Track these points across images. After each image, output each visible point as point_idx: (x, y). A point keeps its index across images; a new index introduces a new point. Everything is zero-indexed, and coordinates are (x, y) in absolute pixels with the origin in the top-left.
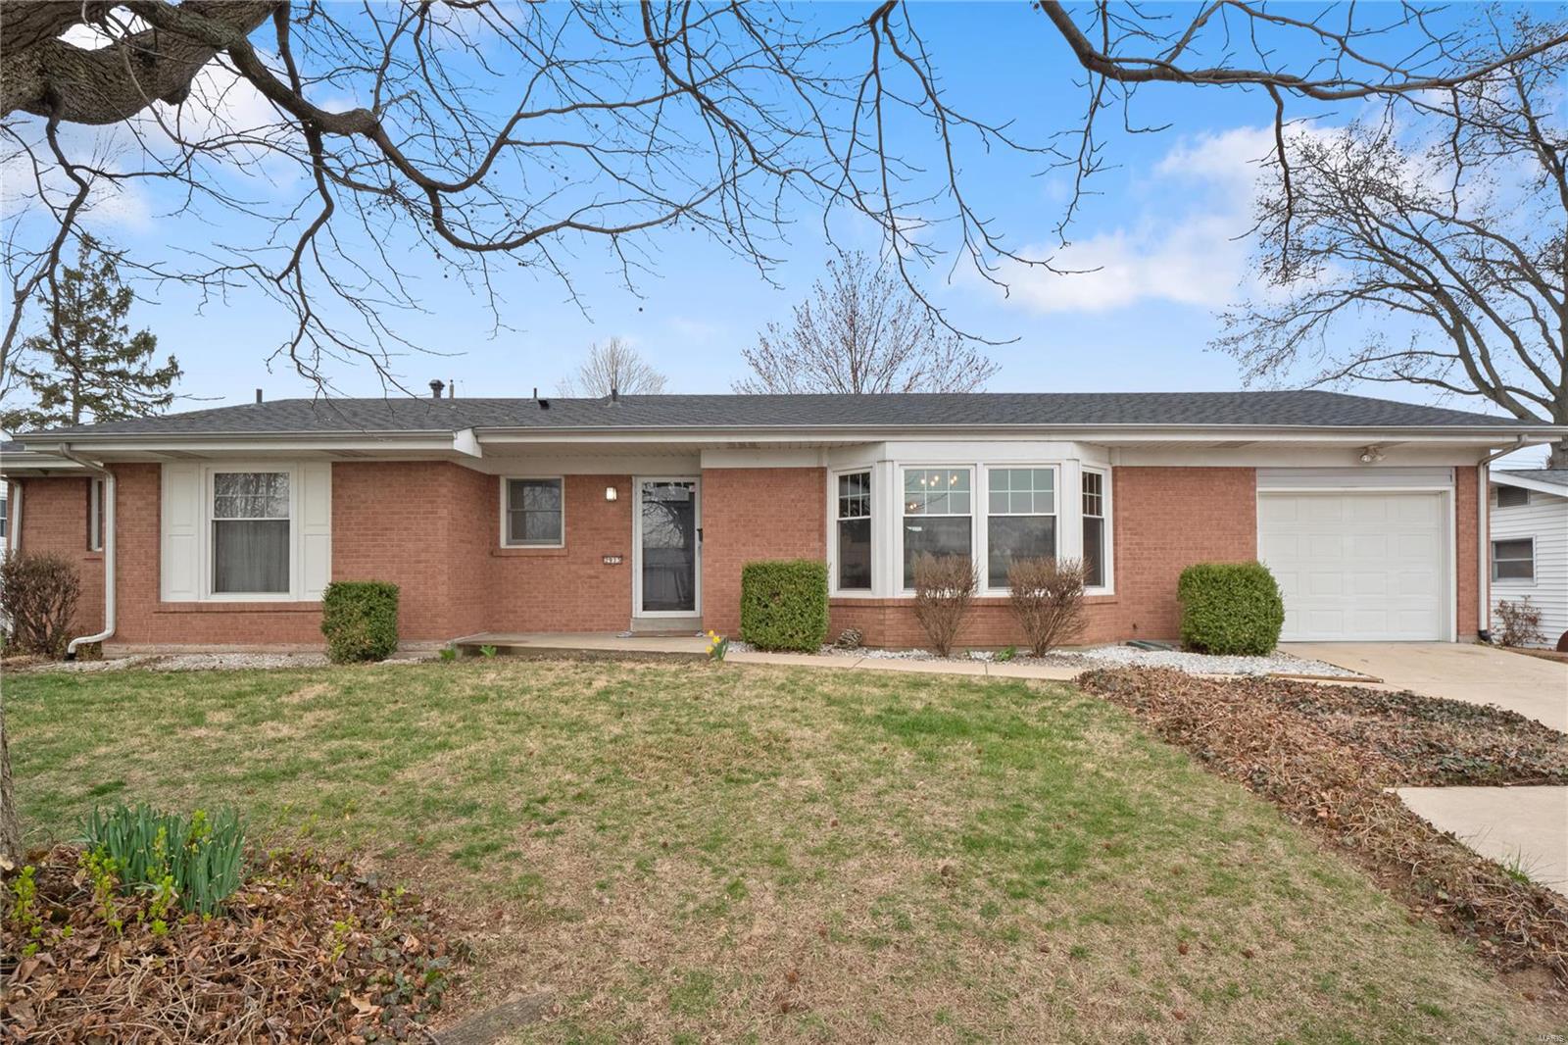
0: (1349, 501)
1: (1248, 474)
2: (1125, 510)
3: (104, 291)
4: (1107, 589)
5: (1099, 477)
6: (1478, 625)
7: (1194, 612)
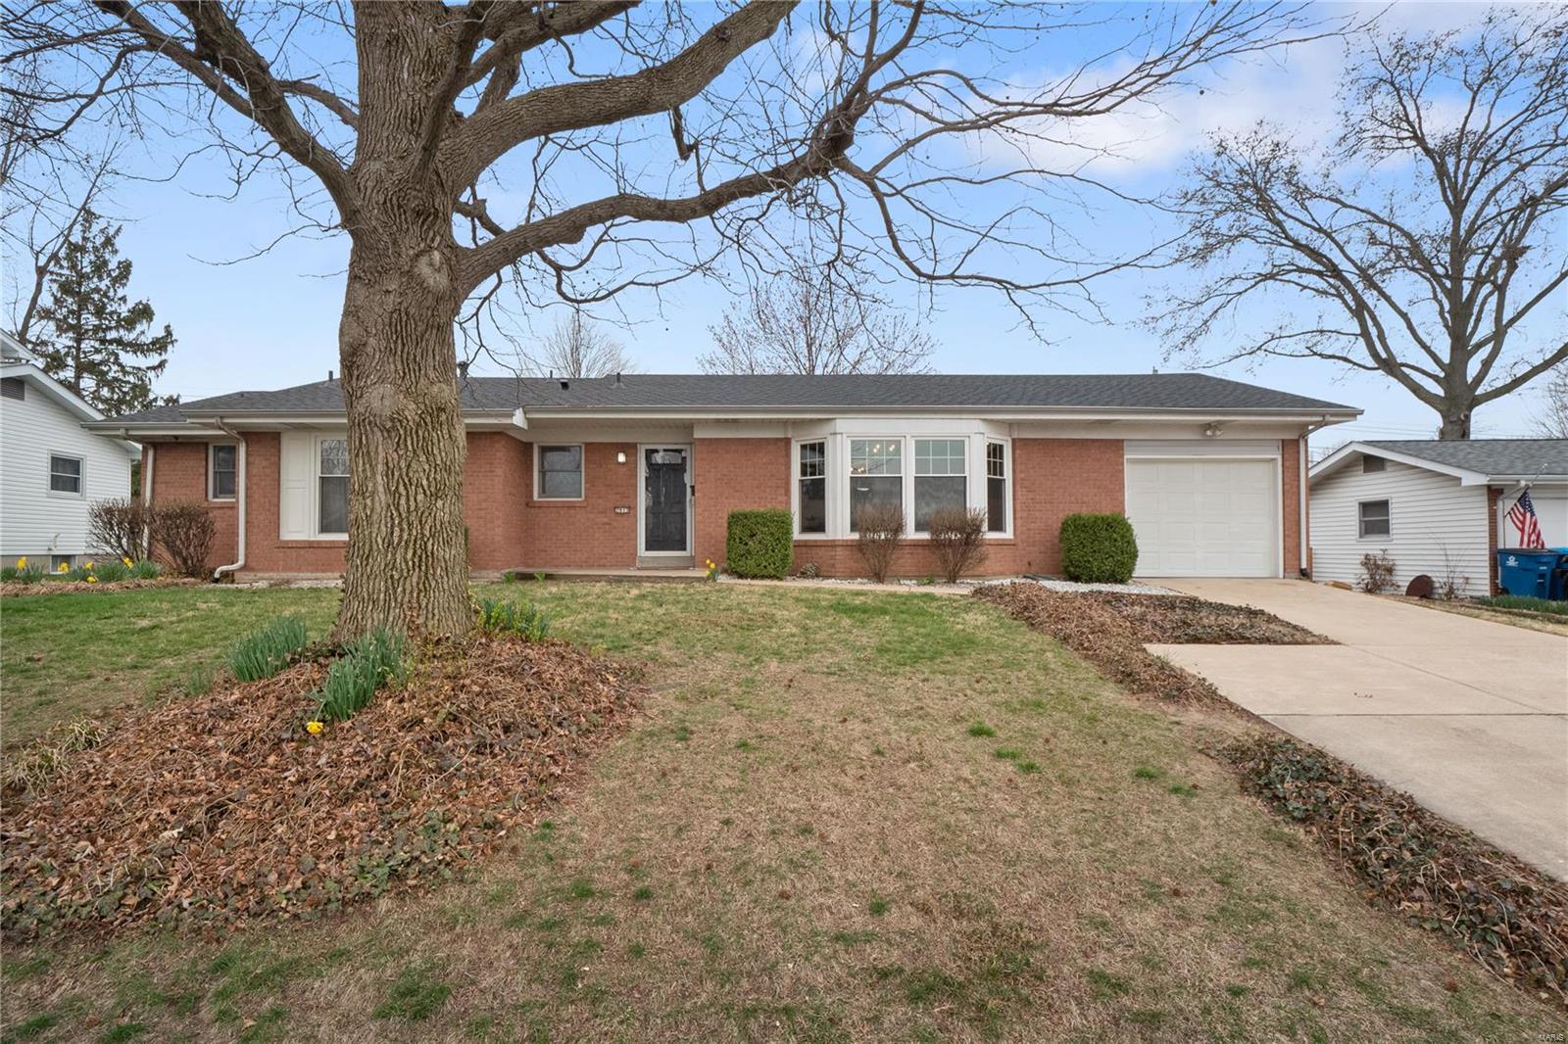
0: (1198, 467)
1: (1117, 445)
2: (1021, 472)
3: (105, 263)
4: (1008, 534)
5: (1001, 447)
6: (1300, 565)
7: (1070, 550)
